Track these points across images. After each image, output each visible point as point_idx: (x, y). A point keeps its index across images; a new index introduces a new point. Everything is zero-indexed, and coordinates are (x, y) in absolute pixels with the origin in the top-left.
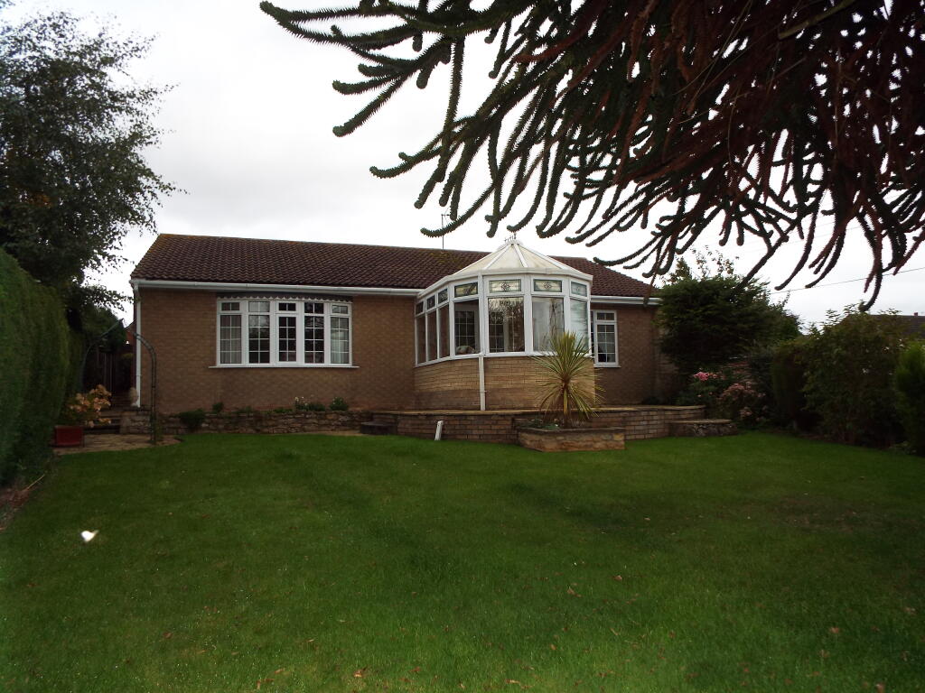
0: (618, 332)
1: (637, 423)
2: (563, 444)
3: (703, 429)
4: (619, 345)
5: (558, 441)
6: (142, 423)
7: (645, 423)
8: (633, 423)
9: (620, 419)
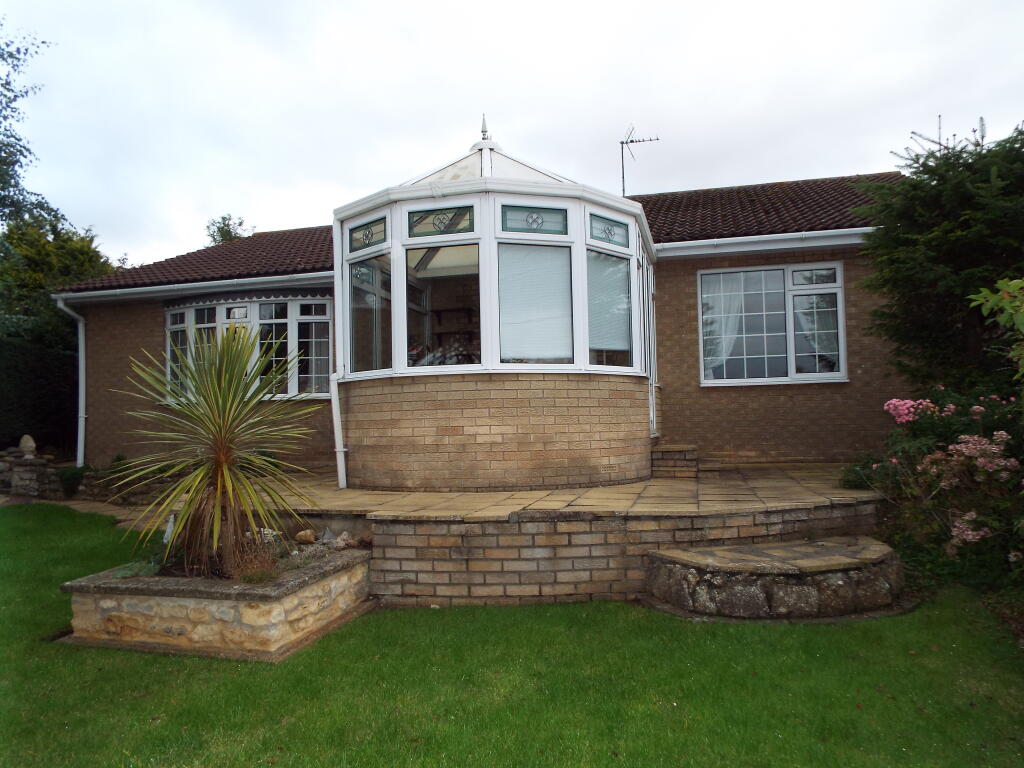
0: (846, 307)
1: (514, 554)
2: (109, 620)
3: (711, 586)
4: (848, 334)
5: (104, 610)
6: (28, 482)
7: (540, 553)
8: (497, 554)
9: (451, 541)
